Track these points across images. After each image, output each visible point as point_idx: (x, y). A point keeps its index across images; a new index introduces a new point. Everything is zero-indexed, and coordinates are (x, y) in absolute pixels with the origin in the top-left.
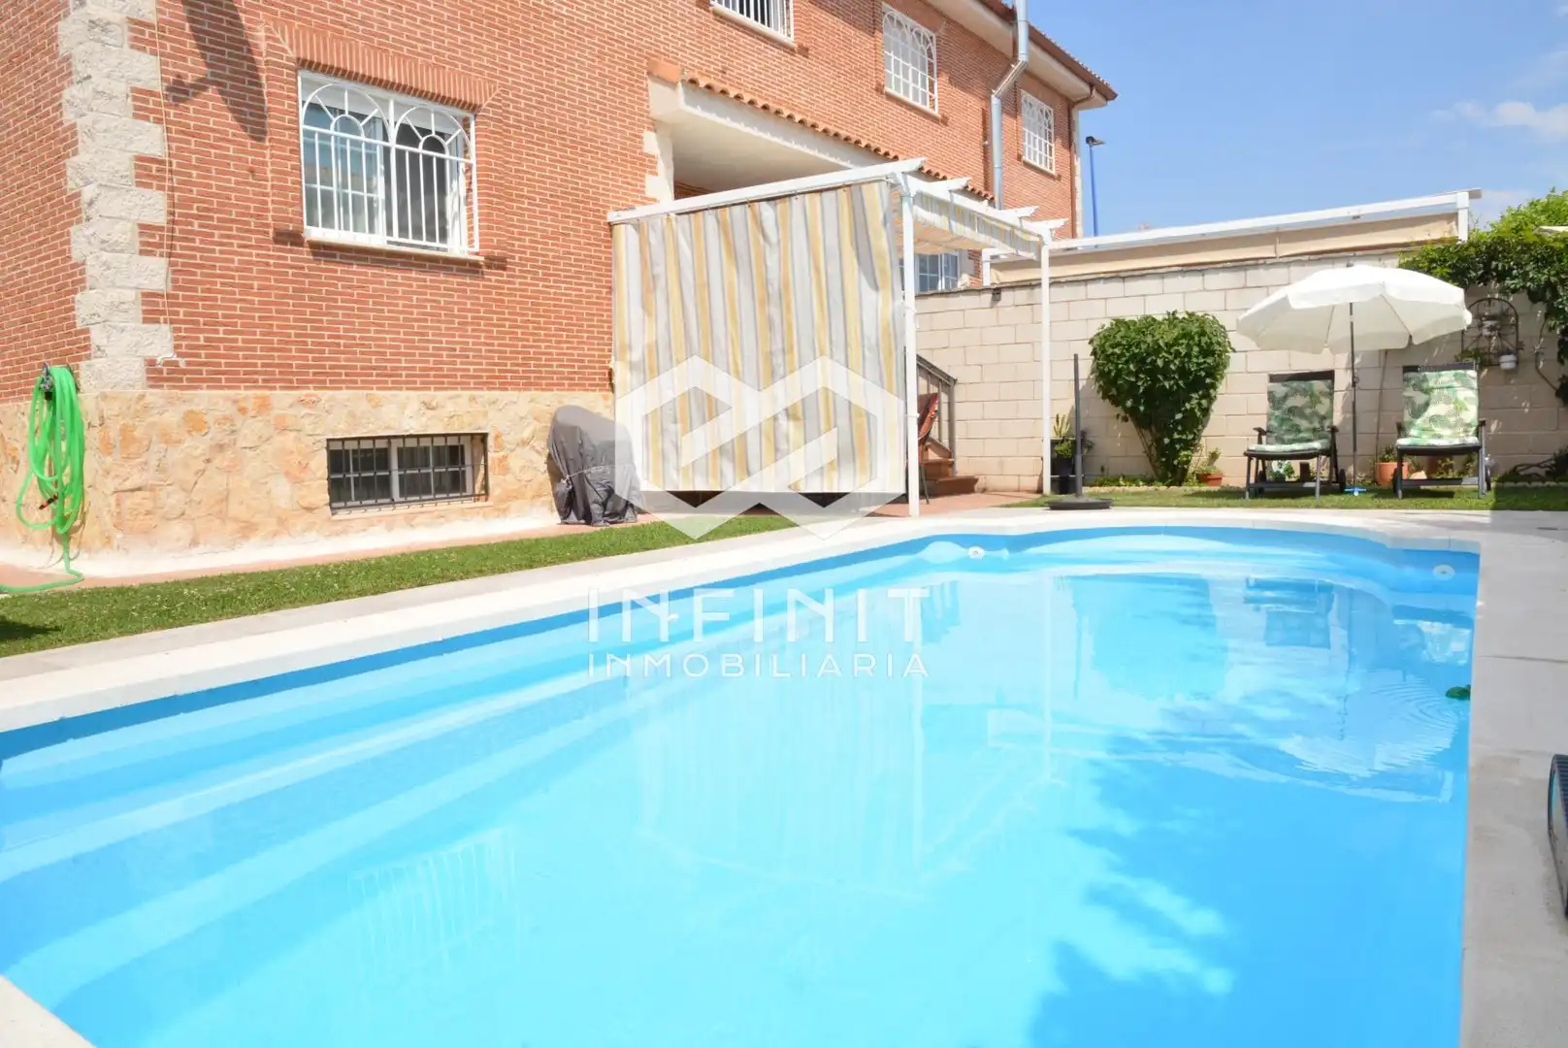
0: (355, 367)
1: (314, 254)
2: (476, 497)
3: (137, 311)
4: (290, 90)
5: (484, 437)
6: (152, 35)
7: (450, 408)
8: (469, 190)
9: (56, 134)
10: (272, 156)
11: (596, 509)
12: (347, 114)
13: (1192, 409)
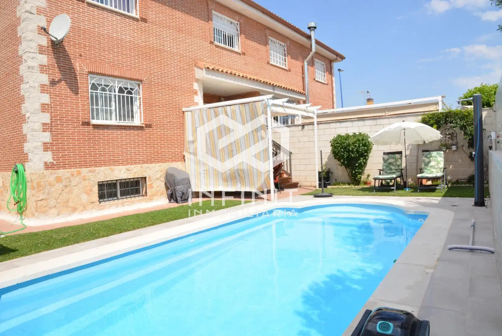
0: (106, 160)
1: (94, 128)
2: (143, 196)
3: (42, 148)
4: (86, 81)
5: (145, 178)
6: (46, 69)
7: (135, 170)
8: (140, 105)
9: (19, 97)
10: (81, 100)
11: (179, 199)
12: (103, 86)
13: (361, 162)
